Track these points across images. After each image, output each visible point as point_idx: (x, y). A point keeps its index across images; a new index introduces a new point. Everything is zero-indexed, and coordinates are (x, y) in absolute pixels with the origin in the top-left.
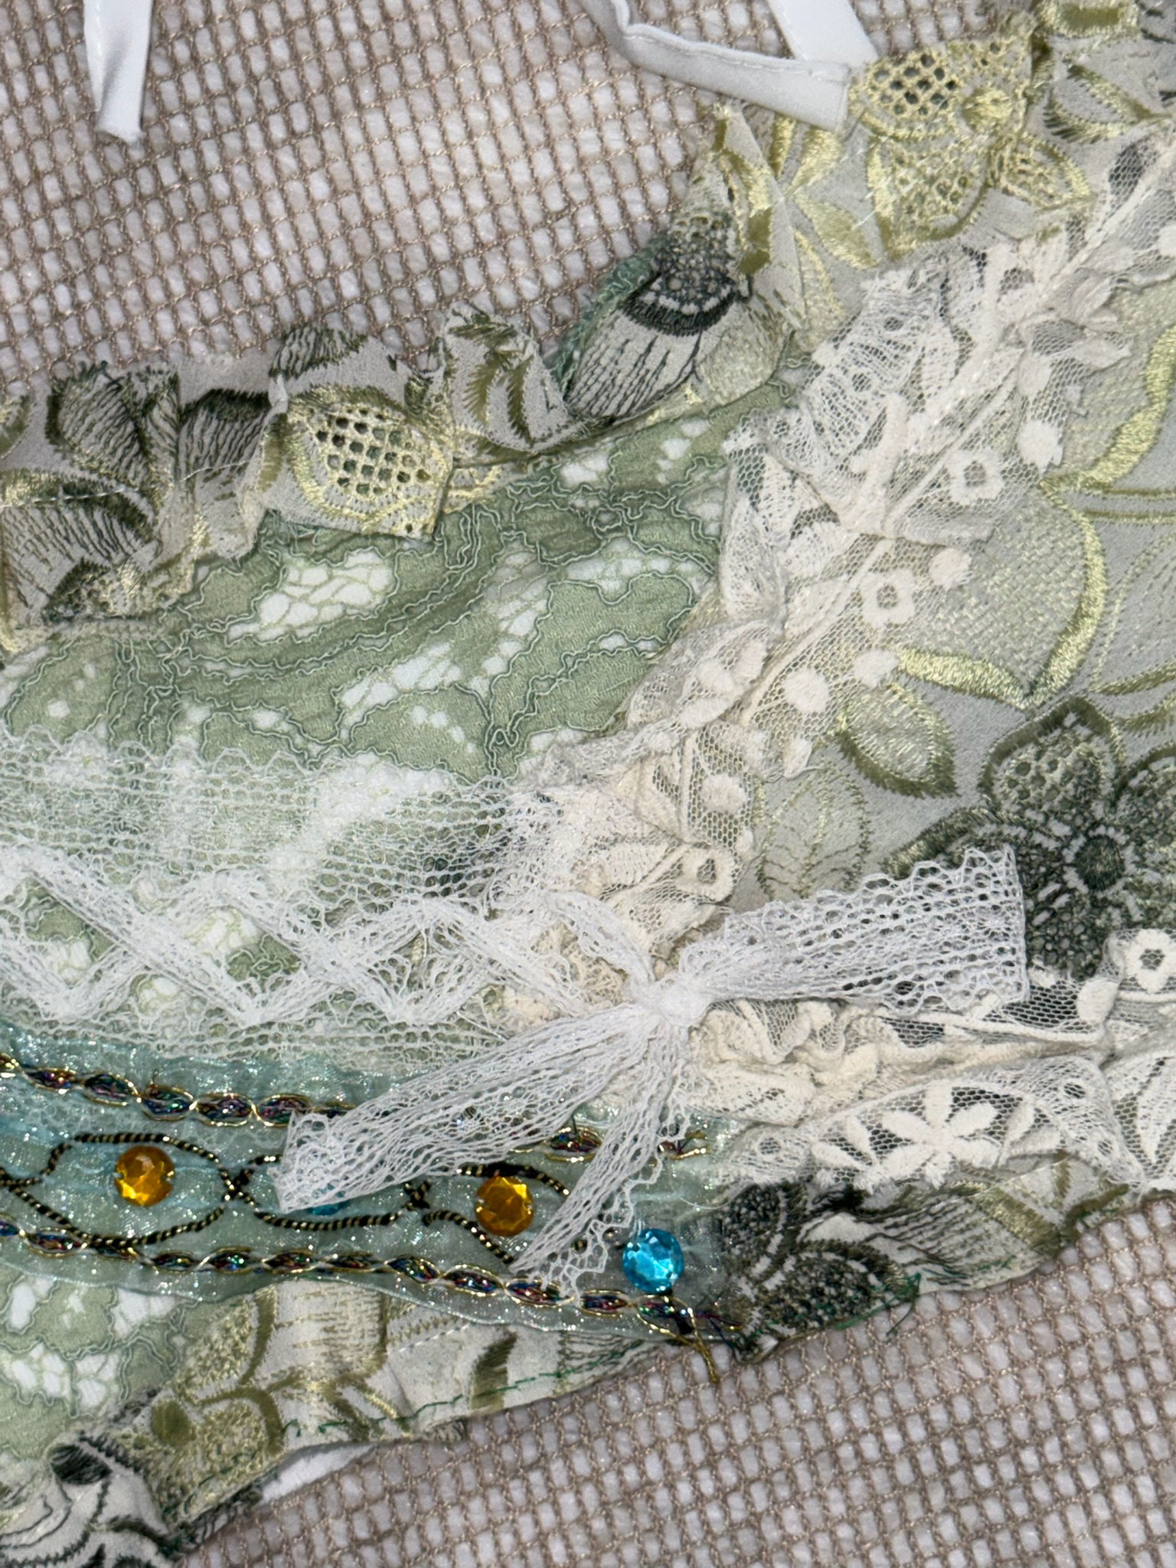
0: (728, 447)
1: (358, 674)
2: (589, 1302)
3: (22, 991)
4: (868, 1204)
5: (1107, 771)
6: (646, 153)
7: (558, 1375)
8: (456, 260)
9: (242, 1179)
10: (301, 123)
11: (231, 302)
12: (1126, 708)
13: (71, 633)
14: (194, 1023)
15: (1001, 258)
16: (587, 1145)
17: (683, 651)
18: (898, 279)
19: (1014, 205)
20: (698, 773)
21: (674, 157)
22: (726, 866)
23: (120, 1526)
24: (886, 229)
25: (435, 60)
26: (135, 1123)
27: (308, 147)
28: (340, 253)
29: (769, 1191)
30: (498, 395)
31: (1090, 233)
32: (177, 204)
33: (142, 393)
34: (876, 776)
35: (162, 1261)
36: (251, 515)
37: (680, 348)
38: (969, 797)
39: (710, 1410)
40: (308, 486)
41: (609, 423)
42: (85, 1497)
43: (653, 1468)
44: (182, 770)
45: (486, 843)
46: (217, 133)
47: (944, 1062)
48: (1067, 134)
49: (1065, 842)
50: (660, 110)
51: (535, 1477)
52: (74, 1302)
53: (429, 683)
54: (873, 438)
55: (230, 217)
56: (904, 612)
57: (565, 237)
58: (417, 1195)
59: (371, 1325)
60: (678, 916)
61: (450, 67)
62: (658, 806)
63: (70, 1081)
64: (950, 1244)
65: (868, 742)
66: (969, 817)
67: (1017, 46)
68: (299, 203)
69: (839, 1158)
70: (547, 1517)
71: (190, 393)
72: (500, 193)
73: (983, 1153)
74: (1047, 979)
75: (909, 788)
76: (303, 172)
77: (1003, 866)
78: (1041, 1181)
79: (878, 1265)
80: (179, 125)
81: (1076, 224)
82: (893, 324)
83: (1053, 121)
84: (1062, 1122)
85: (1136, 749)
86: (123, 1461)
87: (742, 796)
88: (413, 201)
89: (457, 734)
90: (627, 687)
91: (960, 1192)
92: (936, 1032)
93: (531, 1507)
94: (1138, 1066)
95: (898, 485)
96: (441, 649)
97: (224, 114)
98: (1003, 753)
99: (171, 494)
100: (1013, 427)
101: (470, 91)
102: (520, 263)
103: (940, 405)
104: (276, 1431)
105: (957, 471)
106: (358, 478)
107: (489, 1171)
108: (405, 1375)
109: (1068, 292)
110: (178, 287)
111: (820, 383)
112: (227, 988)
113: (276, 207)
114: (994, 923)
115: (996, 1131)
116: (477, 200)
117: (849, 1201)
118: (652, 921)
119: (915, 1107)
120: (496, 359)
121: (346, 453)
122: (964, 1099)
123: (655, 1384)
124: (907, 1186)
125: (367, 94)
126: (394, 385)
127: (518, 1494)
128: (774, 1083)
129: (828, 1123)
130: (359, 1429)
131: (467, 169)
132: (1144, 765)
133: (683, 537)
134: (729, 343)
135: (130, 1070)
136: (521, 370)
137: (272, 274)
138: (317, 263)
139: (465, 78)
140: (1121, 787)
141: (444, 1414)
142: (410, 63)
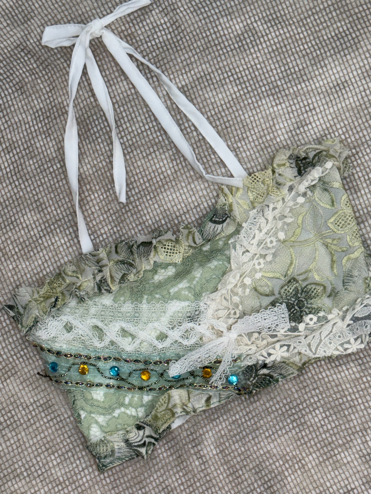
0: (230, 242)
1: (172, 286)
2: (223, 388)
3: (121, 347)
4: (268, 366)
5: (300, 289)
6: (210, 194)
7: (219, 401)
8: (181, 215)
9: (162, 374)
10: (152, 196)
11: (144, 227)
12: (301, 278)
13: (123, 285)
14: (151, 349)
15: (271, 206)
16: (220, 362)
17: (226, 277)
18: (255, 211)
19: (272, 197)
20: (231, 297)
21: (215, 194)
22: (238, 312)
23: (147, 437)
24: (252, 203)
25: (174, 183)
26: (143, 367)
27: (154, 199)
28: (161, 217)
29: (251, 366)
30: (190, 237)
31: (286, 200)
32: (133, 212)
33: (131, 244)
34: (261, 294)
35: (150, 390)
36: (152, 262)
37: (220, 226)
38: (277, 296)
39: (246, 405)
40: (161, 256)
41: (209, 240)
42: (141, 432)
43: (238, 417)
44: (144, 306)
45: (197, 313)
46: (138, 199)
47: (278, 341)
48: (280, 185)
49: (294, 301)
50: (212, 187)
51: (218, 420)
52: (136, 399)
53: (184, 286)
54: (254, 237)
55: (142, 213)
56: (262, 266)
57: (199, 210)
58: (192, 374)
59: (187, 396)
60: (231, 321)
61: (176, 184)
62: (225, 303)
63: (131, 361)
64: (283, 372)
65: (259, 288)
66: (277, 299)
67: (270, 171)
68: (153, 209)
69: (263, 358)
70: (220, 427)
71: (139, 243)
72: (187, 204)
73: (286, 355)
74: (293, 324)
75: (267, 295)
76: (153, 204)
77: (284, 306)
78: (297, 359)
79: (271, 377)
80: (132, 199)
81: (283, 199)
82: (255, 218)
83: (277, 183)
84: (298, 347)
85: (304, 285)
86: (147, 425)
87: (239, 299)
88: (172, 207)
89: (190, 295)
90: (217, 284)
91: (284, 362)
92: (276, 336)
93: (217, 426)
94: (310, 337)
95: (258, 245)
96: (185, 281)
97: (139, 196)
98: (282, 288)
99: (137, 260)
100: (276, 233)
101: (180, 187)
102: (191, 215)
103: (264, 231)
104: (173, 414)
105: (268, 242)
106: (169, 254)
107: (204, 368)
108: (194, 403)
109: (283, 210)
110: (134, 225)
111: (244, 230)
112: (156, 342)
113: (150, 210)
114: (283, 316)
115: (288, 350)
116: (183, 205)
117: (265, 366)
118: (226, 323)
119: (274, 348)
120: (190, 232)
121: (166, 250)
122: (281, 346)
123: (236, 403)
124: (274, 362)
125: (163, 190)
126: (173, 238)
127: (215, 424)
128: (250, 347)
129: (259, 353)
130: (187, 413)
131: (181, 200)
132: (305, 287)
133: (224, 257)
134: (228, 224)
135: (141, 358)
136: (194, 234)
137: (150, 222)
138: (157, 219)
139: (179, 185)
140: (303, 291)
141: (201, 409)
142: (169, 184)
